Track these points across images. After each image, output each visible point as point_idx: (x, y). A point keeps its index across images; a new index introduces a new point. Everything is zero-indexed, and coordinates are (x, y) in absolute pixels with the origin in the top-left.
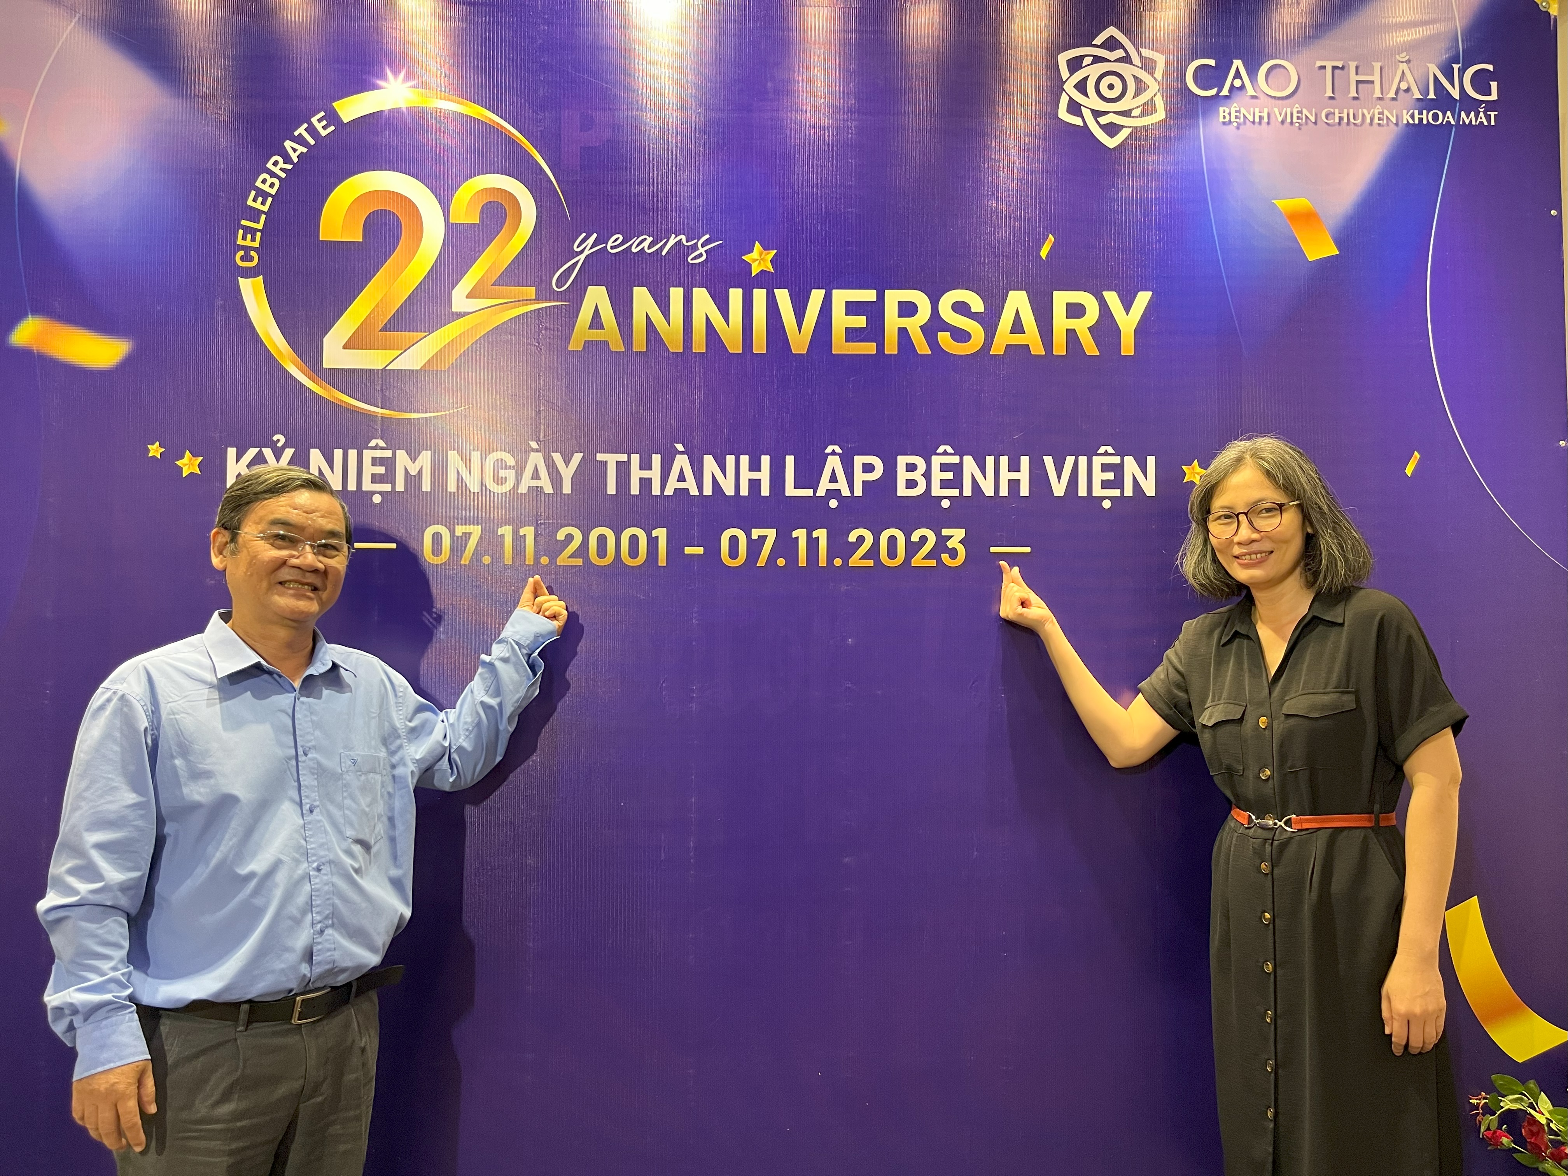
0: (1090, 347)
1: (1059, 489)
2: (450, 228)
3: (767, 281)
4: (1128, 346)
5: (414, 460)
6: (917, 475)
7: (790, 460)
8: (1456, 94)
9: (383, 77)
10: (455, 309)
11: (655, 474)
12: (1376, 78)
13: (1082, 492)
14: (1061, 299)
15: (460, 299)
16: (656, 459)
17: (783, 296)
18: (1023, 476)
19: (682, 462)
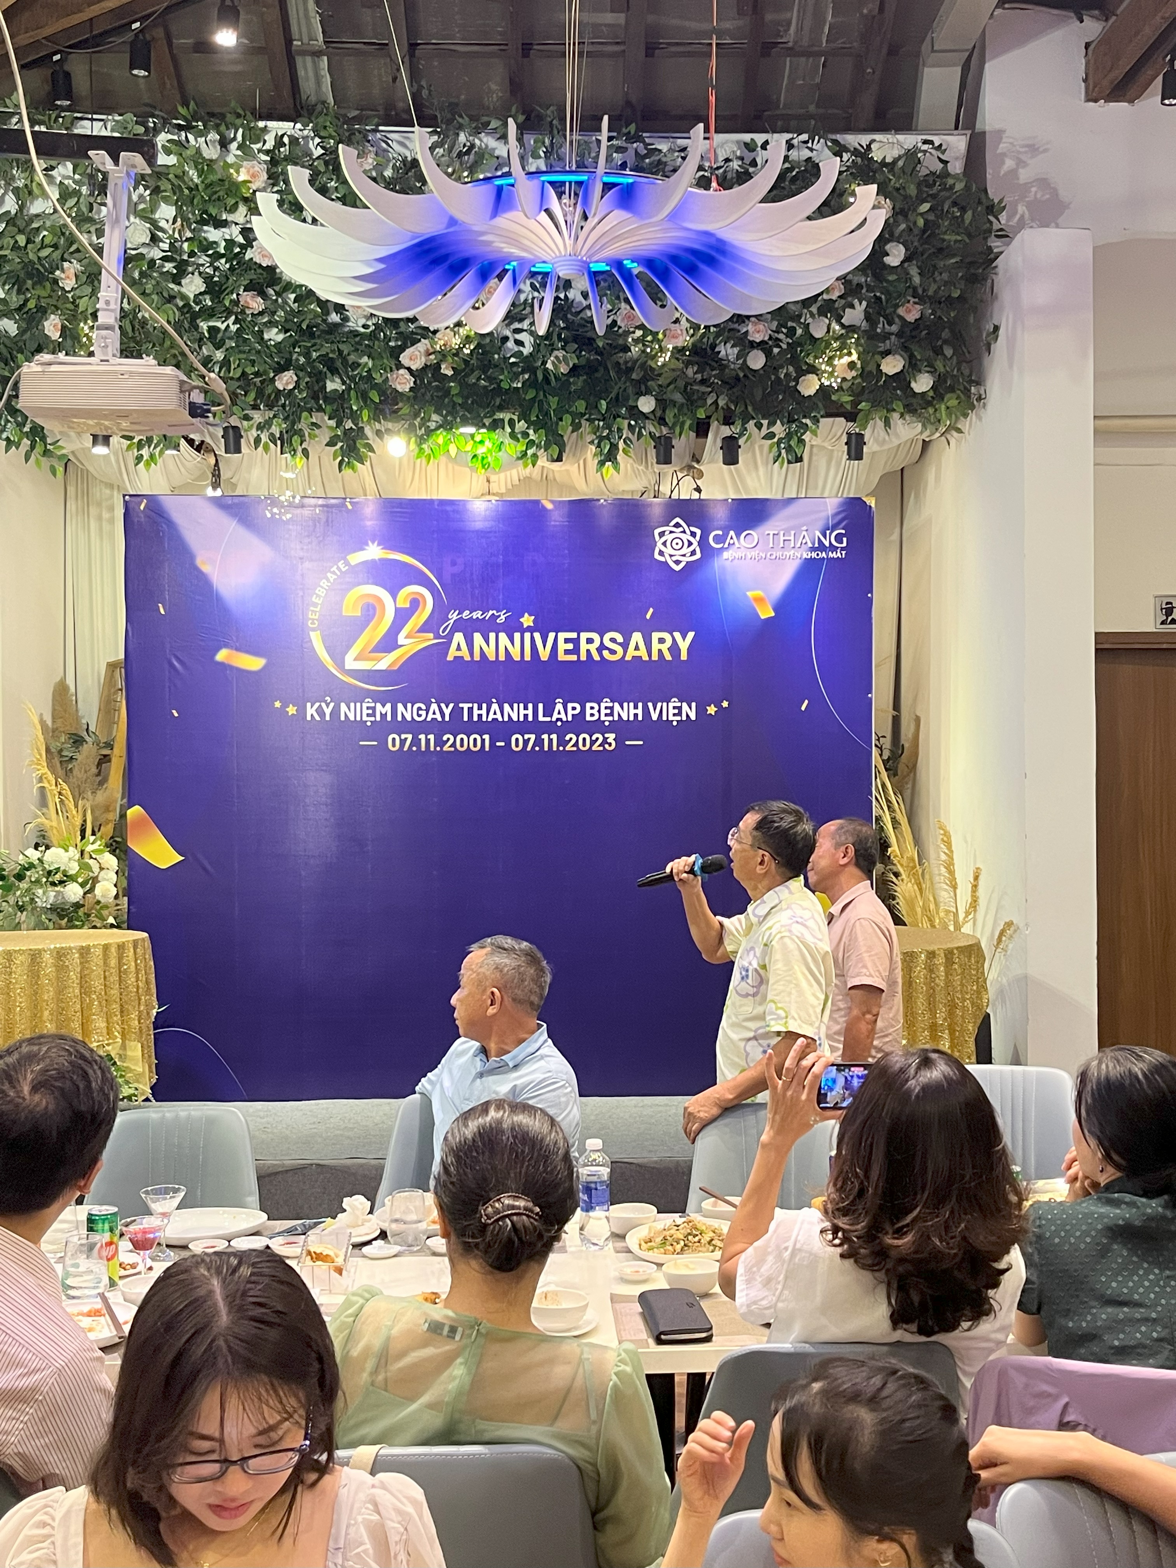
0: (668, 657)
1: (655, 717)
2: (397, 610)
3: (531, 630)
4: (684, 656)
5: (384, 706)
6: (595, 711)
7: (541, 706)
8: (827, 544)
9: (367, 545)
10: (400, 643)
11: (484, 712)
12: (792, 538)
13: (664, 718)
14: (656, 636)
15: (401, 639)
16: (484, 706)
17: (537, 636)
18: (639, 711)
19: (495, 707)
